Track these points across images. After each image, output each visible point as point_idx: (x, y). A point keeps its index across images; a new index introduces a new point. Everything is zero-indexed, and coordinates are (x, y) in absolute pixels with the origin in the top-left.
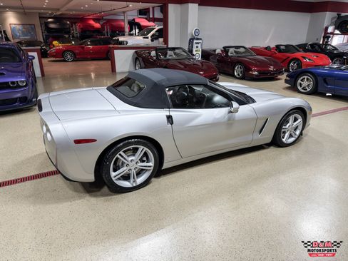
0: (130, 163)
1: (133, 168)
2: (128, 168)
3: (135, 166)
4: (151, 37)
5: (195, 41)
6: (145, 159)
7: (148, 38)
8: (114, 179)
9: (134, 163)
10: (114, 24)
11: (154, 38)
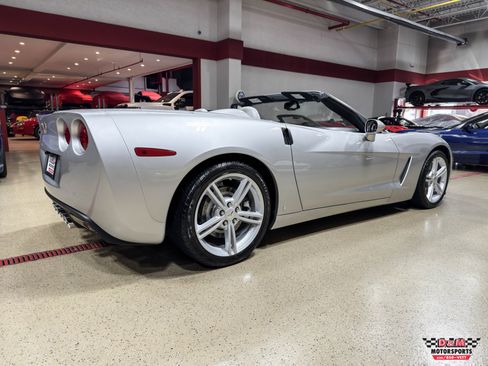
0: (226, 209)
1: (230, 218)
2: (223, 218)
3: (234, 215)
6: (247, 205)
8: (200, 237)
9: (232, 208)
10: (111, 96)
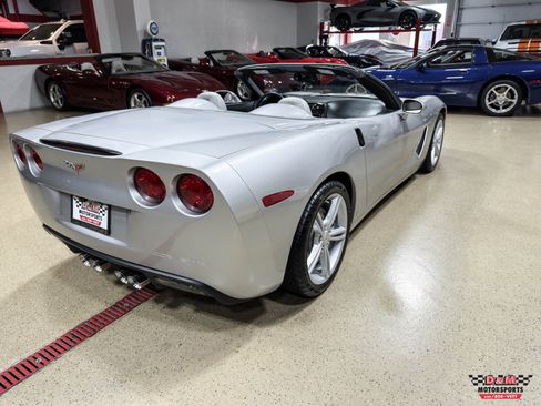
4: (58, 40)
5: (154, 44)
7: (51, 43)
11: (63, 42)
